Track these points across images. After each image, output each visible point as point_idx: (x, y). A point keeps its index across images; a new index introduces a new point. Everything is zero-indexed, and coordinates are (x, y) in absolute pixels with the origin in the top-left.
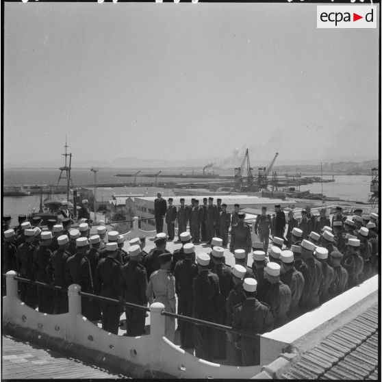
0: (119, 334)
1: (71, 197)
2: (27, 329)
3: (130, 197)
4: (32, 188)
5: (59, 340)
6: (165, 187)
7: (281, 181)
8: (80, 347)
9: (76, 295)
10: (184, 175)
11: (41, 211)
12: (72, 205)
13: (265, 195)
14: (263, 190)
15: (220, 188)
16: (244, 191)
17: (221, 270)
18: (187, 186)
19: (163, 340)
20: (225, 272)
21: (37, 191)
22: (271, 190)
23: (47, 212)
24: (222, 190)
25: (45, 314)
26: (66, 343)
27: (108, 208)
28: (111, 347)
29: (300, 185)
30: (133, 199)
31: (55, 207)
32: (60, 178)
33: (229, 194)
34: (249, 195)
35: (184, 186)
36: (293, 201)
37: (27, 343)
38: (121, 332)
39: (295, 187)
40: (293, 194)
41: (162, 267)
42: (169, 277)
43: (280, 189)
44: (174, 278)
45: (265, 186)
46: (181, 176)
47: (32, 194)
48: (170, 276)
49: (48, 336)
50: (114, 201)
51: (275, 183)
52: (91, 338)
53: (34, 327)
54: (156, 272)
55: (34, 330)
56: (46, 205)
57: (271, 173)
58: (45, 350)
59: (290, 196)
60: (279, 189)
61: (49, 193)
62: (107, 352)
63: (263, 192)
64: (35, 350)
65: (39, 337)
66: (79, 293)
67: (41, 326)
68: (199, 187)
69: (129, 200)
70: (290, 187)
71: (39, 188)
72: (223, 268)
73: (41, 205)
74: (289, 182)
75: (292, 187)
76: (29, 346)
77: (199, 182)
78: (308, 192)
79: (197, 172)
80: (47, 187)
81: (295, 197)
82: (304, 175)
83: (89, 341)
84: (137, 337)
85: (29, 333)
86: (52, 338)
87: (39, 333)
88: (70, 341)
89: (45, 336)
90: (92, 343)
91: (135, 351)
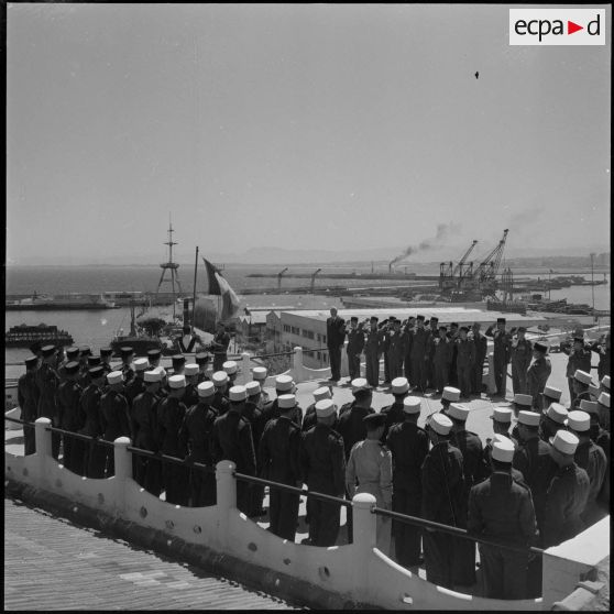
0: (296, 541)
1: (180, 311)
2: (150, 530)
3: (272, 310)
4: (117, 296)
5: (201, 548)
6: (328, 294)
7: (518, 283)
8: (236, 561)
9: (230, 477)
10: (358, 274)
11: (133, 333)
12: (182, 323)
13: (491, 307)
14: (488, 298)
15: (418, 297)
16: (457, 300)
17: (465, 441)
18: (363, 293)
19: (375, 555)
20: (472, 445)
21: (125, 301)
22: (501, 299)
23: (142, 335)
24: (422, 298)
25: (178, 507)
26: (213, 554)
27: (239, 328)
28: (287, 562)
29: (549, 289)
30: (278, 314)
31: (154, 326)
32: (161, 280)
33: (433, 306)
34: (466, 307)
35: (359, 292)
36: (540, 316)
37: (151, 552)
38: (299, 537)
39: (542, 294)
40: (539, 305)
41: (370, 434)
42: (382, 453)
43: (518, 297)
44: (390, 454)
45: (492, 293)
46: (352, 276)
47: (118, 306)
48: (385, 451)
49: (183, 542)
50: (247, 318)
51: (508, 286)
52: (253, 547)
53: (160, 526)
54: (361, 443)
55: (160, 531)
56: (139, 324)
57: (501, 270)
58: (181, 565)
59: (535, 309)
60: (515, 296)
61: (145, 305)
62: (280, 570)
63: (489, 302)
64: (167, 563)
65: (169, 542)
66: (233, 474)
67: (171, 525)
68: (383, 295)
69: (271, 316)
70: (532, 293)
71: (129, 296)
72: (468, 439)
73: (132, 324)
74: (531, 285)
75: (537, 293)
76: (154, 557)
77: (384, 285)
78: (564, 302)
79: (378, 269)
80: (141, 296)
81: (543, 311)
82: (556, 273)
83: (251, 552)
84: (330, 548)
85: (153, 536)
86: (190, 545)
87: (169, 537)
88: (219, 551)
89: (179, 542)
90: (256, 554)
91: (326, 570)
